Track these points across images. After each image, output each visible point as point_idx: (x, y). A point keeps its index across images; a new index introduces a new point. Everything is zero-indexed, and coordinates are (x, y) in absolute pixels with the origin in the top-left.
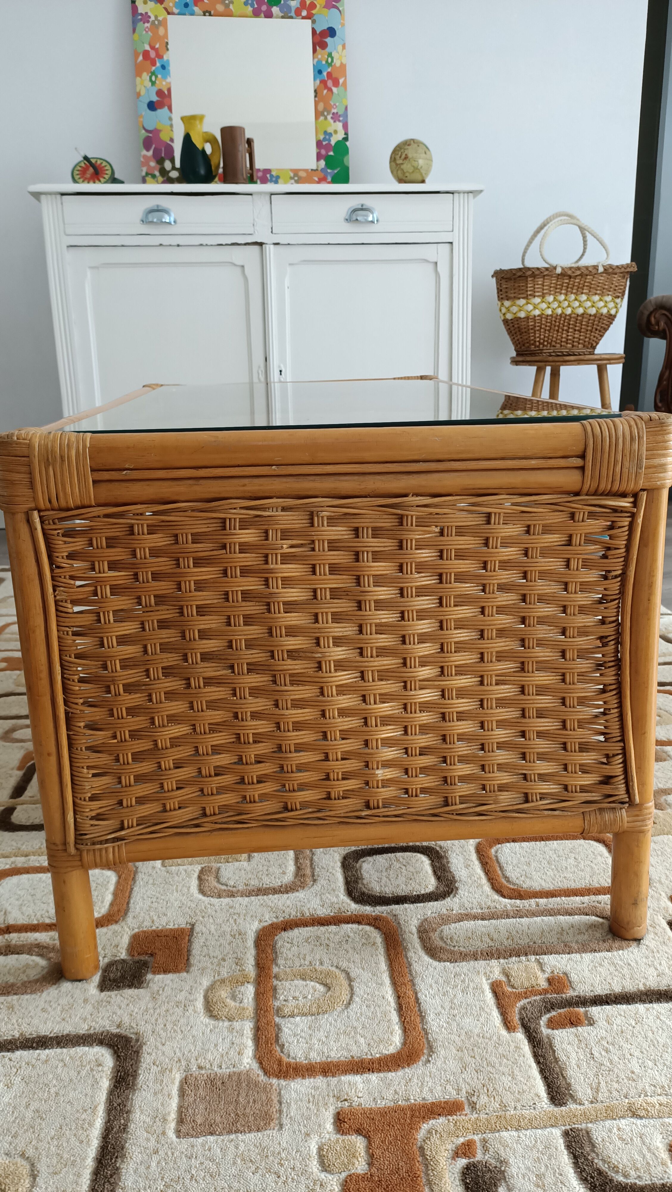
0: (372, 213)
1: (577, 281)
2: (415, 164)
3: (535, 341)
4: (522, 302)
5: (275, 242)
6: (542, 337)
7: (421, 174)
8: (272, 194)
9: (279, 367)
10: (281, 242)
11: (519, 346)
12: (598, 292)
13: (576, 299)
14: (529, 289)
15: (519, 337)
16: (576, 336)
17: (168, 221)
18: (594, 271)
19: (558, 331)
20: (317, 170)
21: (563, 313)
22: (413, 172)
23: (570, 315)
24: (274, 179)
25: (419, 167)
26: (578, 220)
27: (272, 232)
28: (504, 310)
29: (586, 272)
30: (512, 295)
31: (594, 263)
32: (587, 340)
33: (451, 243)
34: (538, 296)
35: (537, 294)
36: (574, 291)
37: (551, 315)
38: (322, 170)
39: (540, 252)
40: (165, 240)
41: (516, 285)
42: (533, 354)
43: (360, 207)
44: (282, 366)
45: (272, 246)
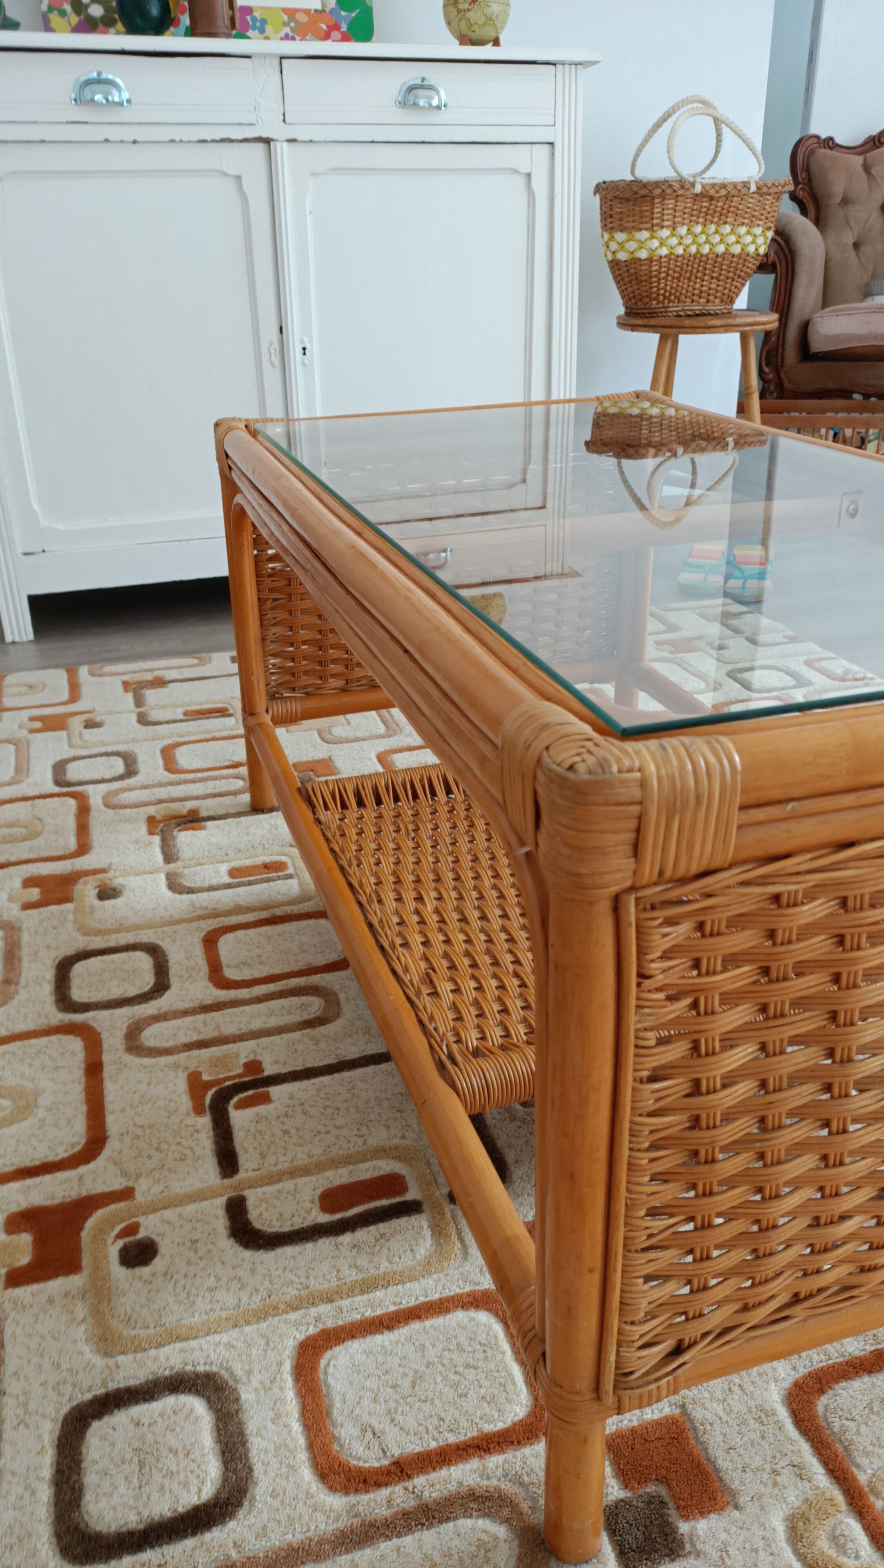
0: (437, 92)
1: (720, 204)
2: (488, 12)
3: (658, 295)
4: (645, 235)
5: (291, 137)
6: (668, 288)
7: (496, 29)
8: (282, 58)
9: (302, 341)
10: (299, 138)
11: (633, 301)
12: (746, 221)
13: (717, 232)
14: (655, 216)
15: (635, 287)
16: (713, 286)
17: (117, 99)
18: (744, 191)
19: (689, 279)
20: (323, 11)
21: (698, 252)
22: (485, 24)
23: (707, 256)
24: (258, 24)
25: (494, 17)
26: (715, 108)
27: (284, 121)
28: (614, 246)
29: (734, 192)
30: (631, 225)
31: (744, 178)
32: (726, 291)
33: (552, 144)
34: (667, 227)
35: (666, 223)
36: (716, 219)
37: (683, 256)
38: (332, 10)
39: (669, 158)
40: (114, 133)
41: (637, 209)
42: (653, 314)
43: (419, 82)
44: (306, 339)
45: (285, 145)
